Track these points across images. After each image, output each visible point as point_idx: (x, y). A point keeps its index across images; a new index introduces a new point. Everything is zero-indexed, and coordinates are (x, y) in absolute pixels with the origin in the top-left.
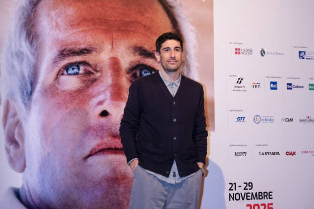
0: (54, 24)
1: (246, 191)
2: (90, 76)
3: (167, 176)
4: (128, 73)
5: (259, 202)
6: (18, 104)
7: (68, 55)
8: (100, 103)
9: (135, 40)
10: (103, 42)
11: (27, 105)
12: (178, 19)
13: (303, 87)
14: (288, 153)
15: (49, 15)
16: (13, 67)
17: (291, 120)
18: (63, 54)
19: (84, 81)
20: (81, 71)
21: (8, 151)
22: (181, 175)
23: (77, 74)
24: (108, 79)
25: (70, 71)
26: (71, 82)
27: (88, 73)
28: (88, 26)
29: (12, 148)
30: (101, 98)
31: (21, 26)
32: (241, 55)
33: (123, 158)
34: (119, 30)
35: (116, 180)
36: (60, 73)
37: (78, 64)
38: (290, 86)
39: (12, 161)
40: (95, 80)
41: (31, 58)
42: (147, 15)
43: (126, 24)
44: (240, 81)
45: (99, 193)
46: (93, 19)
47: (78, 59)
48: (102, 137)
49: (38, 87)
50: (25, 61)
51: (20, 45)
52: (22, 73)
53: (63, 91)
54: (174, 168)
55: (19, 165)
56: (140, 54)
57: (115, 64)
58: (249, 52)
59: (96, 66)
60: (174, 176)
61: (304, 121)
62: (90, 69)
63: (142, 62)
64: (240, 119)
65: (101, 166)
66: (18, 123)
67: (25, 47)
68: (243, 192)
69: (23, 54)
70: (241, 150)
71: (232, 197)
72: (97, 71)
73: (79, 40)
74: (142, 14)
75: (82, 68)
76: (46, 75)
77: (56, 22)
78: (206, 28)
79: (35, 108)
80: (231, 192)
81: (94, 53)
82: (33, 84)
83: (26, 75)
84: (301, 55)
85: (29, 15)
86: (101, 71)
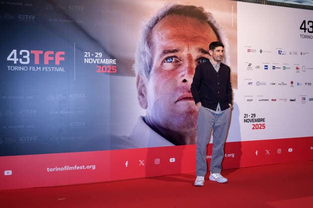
0: (160, 38)
1: (252, 118)
2: (178, 63)
3: (215, 110)
4: (196, 61)
5: (258, 123)
6: (144, 76)
7: (167, 53)
8: (183, 76)
9: (199, 46)
10: (184, 47)
11: (148, 77)
12: (220, 35)
13: (280, 68)
14: (272, 100)
15: (157, 33)
16: (141, 59)
17: (274, 84)
18: (165, 52)
19: (175, 65)
20: (173, 61)
21: (139, 99)
22: (222, 110)
23: (171, 62)
24: (186, 65)
25: (168, 61)
26: (168, 66)
27: (177, 61)
28: (177, 39)
29: (141, 97)
30: (183, 73)
31: (145, 40)
32: (251, 53)
33: (193, 102)
34: (192, 40)
35: (191, 112)
36: (163, 62)
37: (172, 57)
38: (274, 68)
39: (141, 104)
40: (180, 65)
41: (150, 54)
42: (205, 33)
43: (195, 38)
44: (250, 65)
45: (182, 119)
46: (179, 36)
47: (172, 54)
48: (183, 92)
49: (153, 68)
50: (147, 56)
51: (144, 49)
52: (145, 61)
53: (165, 70)
54: (219, 106)
55: (144, 105)
56: (202, 52)
57: (190, 57)
58: (254, 51)
59: (181, 58)
60: (219, 110)
61: (280, 84)
62: (177, 59)
63: (203, 56)
64: (250, 83)
65: (183, 106)
66: (144, 86)
67: (147, 49)
68: (251, 118)
69: (145, 52)
70: (250, 98)
71: (246, 121)
72: (181, 61)
73: (172, 45)
74: (203, 32)
75: (174, 59)
76: (156, 62)
77: (162, 38)
78: (234, 40)
79: (152, 78)
80: (245, 119)
81: (179, 52)
82: (150, 67)
83: (147, 62)
84: (280, 52)
85: (148, 34)
86: (183, 60)
